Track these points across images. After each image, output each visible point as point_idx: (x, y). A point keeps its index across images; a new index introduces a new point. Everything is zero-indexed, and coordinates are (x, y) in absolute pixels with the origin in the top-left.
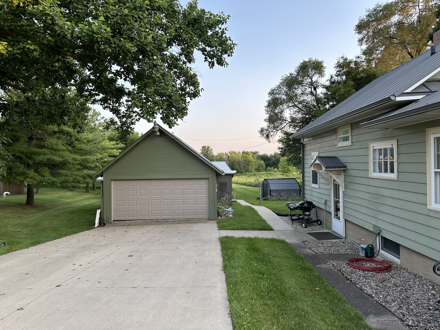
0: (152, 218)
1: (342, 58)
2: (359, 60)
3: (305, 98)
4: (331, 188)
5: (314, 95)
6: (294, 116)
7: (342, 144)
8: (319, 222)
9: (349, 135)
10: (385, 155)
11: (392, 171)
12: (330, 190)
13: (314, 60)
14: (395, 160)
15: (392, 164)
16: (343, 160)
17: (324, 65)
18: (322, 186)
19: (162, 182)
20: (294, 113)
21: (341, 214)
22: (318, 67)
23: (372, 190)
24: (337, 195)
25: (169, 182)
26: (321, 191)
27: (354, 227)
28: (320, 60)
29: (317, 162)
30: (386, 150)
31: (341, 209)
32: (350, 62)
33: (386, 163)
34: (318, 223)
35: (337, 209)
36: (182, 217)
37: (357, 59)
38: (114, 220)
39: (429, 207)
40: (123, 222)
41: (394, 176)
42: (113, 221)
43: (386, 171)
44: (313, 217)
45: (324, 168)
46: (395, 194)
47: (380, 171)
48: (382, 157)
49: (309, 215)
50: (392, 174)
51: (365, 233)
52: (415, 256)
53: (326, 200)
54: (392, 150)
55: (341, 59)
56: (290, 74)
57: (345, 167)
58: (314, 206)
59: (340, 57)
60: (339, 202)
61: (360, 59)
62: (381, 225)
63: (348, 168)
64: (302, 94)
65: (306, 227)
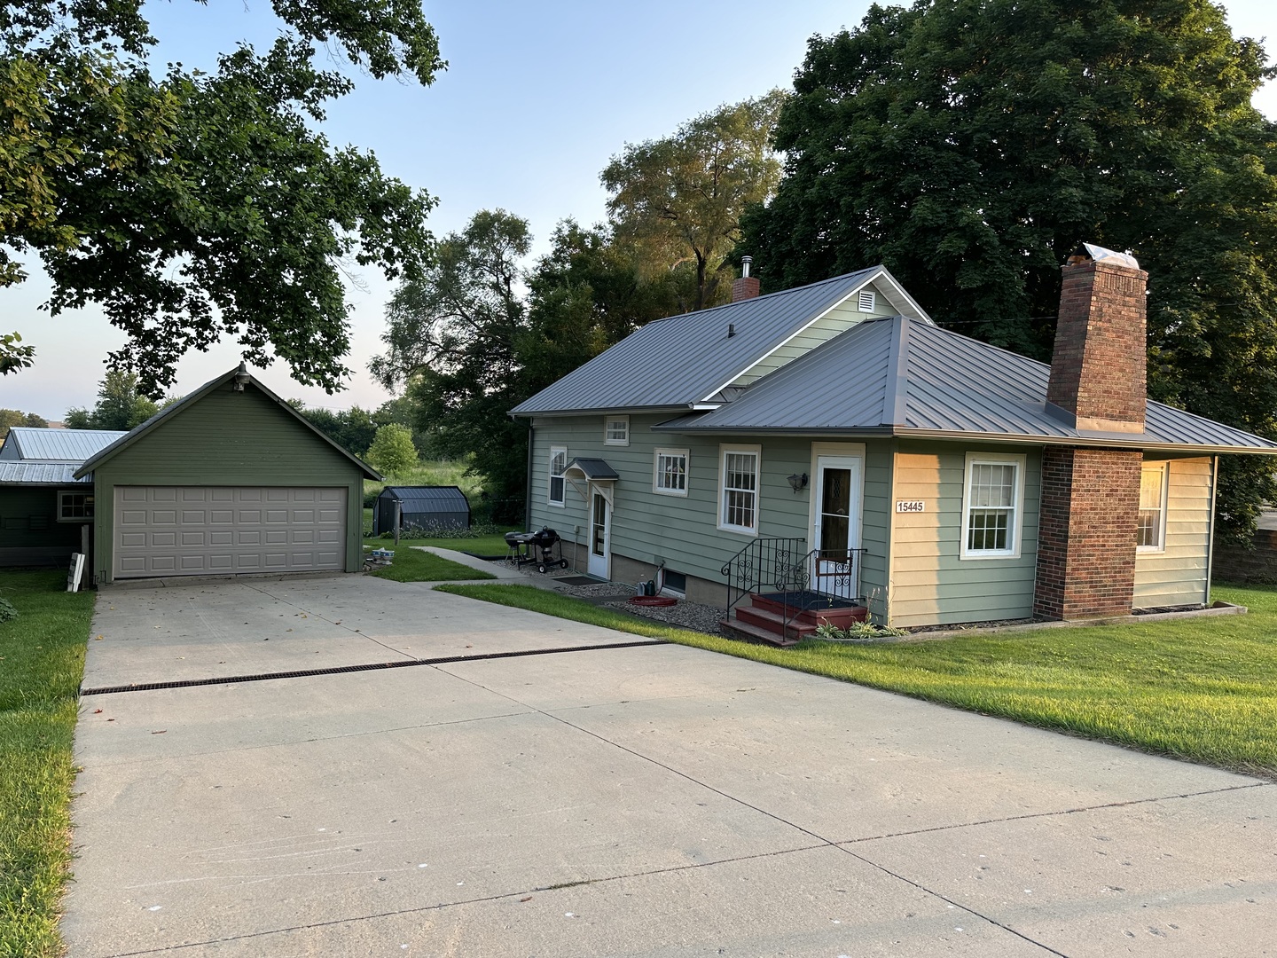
0: (211, 570)
1: (568, 222)
2: (601, 234)
3: (480, 293)
4: (590, 508)
5: (502, 294)
6: (449, 332)
7: (610, 442)
8: (564, 563)
9: (626, 430)
10: (675, 465)
11: (682, 487)
12: (587, 511)
13: (509, 215)
14: (686, 473)
15: (682, 477)
16: (614, 466)
17: (530, 229)
18: (570, 504)
19: (238, 492)
20: (450, 327)
21: (606, 548)
22: (516, 232)
23: (655, 510)
24: (600, 517)
25: (256, 494)
26: (568, 512)
27: (626, 563)
28: (521, 217)
29: (576, 466)
30: (675, 459)
31: (606, 539)
32: (583, 236)
33: (675, 476)
34: (561, 565)
35: (598, 541)
36: (283, 568)
37: (597, 231)
38: (117, 577)
39: (718, 528)
40: (141, 580)
41: (683, 493)
42: (115, 579)
43: (674, 487)
44: (555, 557)
45: (587, 478)
46: (684, 515)
47: (667, 485)
48: (670, 467)
49: (550, 552)
50: (681, 490)
51: (642, 568)
52: (702, 584)
53: (578, 527)
54: (683, 460)
55: (565, 224)
56: (452, 236)
57: (617, 476)
58: (558, 539)
59: (564, 219)
60: (603, 529)
61: (602, 231)
62: (665, 554)
63: (621, 478)
64: (472, 283)
65: (545, 572)
